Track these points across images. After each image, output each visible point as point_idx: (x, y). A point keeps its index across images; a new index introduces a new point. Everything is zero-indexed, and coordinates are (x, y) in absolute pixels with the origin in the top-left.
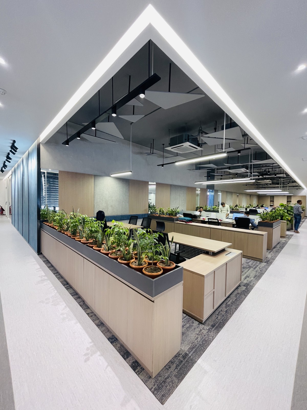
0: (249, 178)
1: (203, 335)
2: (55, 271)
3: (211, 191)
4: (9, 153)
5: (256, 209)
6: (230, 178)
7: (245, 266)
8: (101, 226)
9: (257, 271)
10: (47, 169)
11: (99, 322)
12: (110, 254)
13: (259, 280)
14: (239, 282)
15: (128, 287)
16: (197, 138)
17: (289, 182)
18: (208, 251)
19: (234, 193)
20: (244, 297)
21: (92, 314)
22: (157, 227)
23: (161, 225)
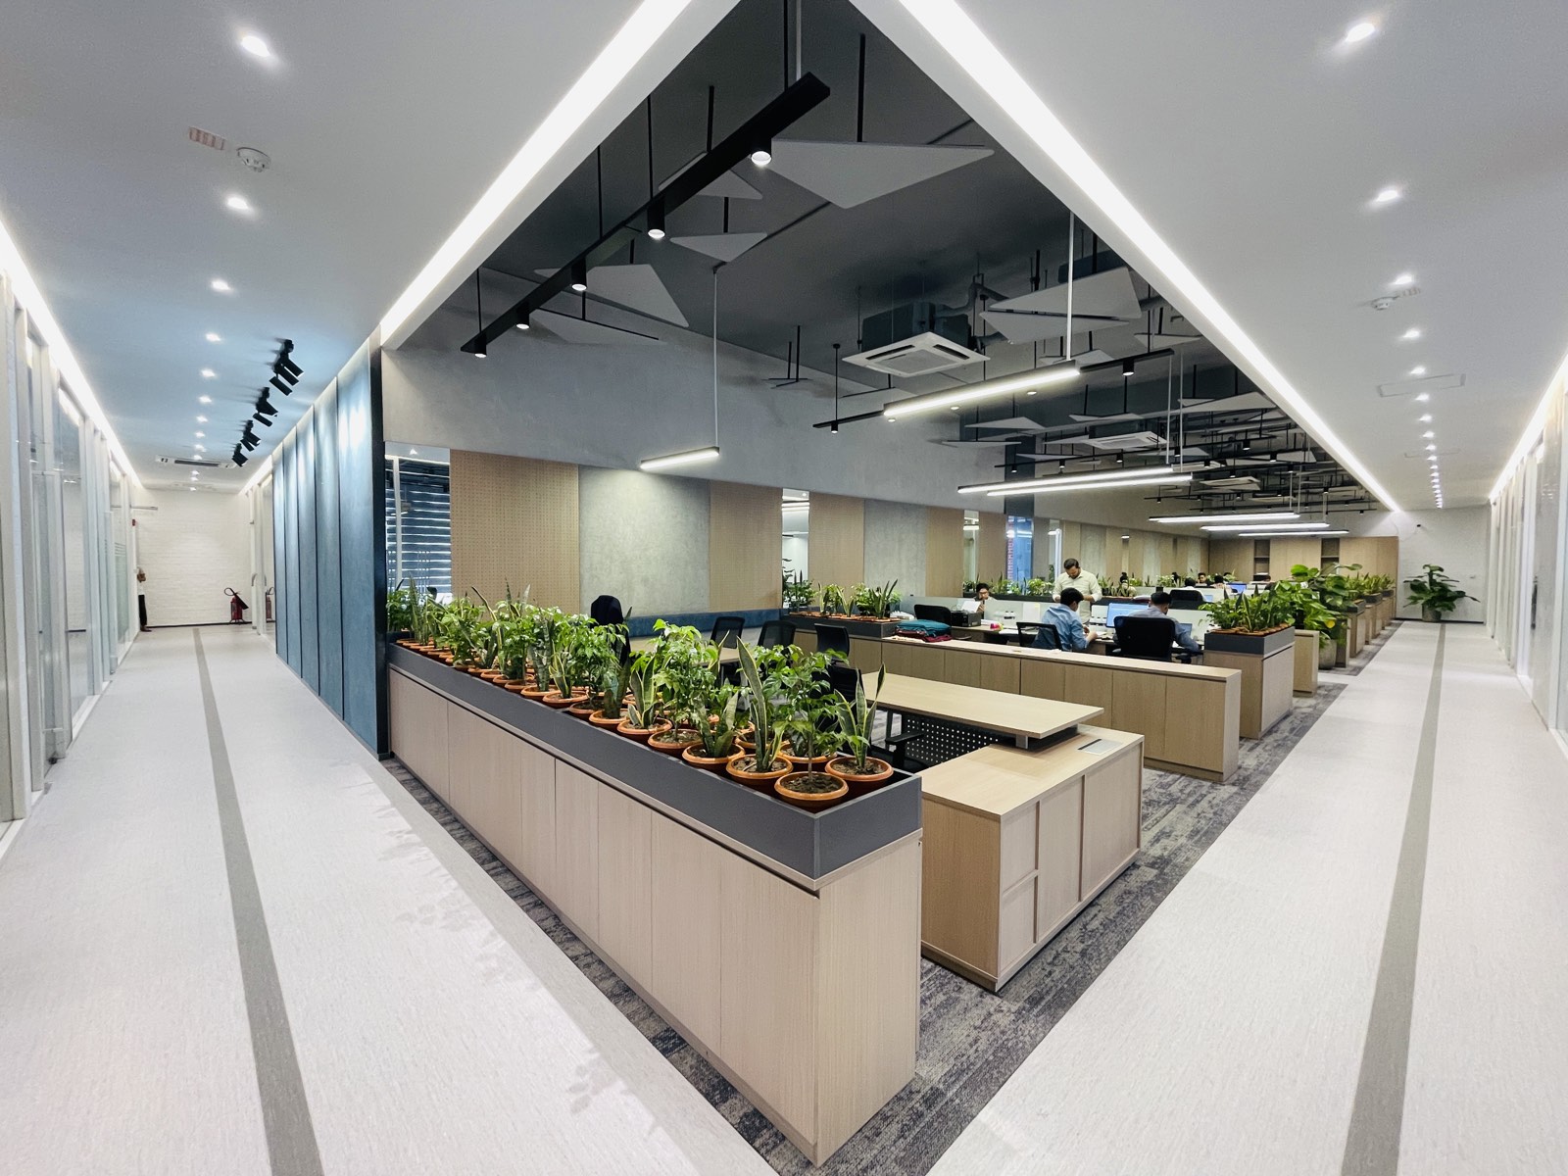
0: (1169, 467)
1: (997, 1031)
2: (445, 816)
3: (1020, 521)
4: (268, 388)
5: (1197, 589)
6: (1095, 471)
7: (1155, 798)
9: (1202, 815)
10: (406, 449)
11: (614, 987)
12: (654, 738)
14: (1130, 853)
16: (966, 317)
17: (1330, 482)
18: (1014, 732)
19: (1114, 528)
20: (1152, 903)
21: (589, 959)
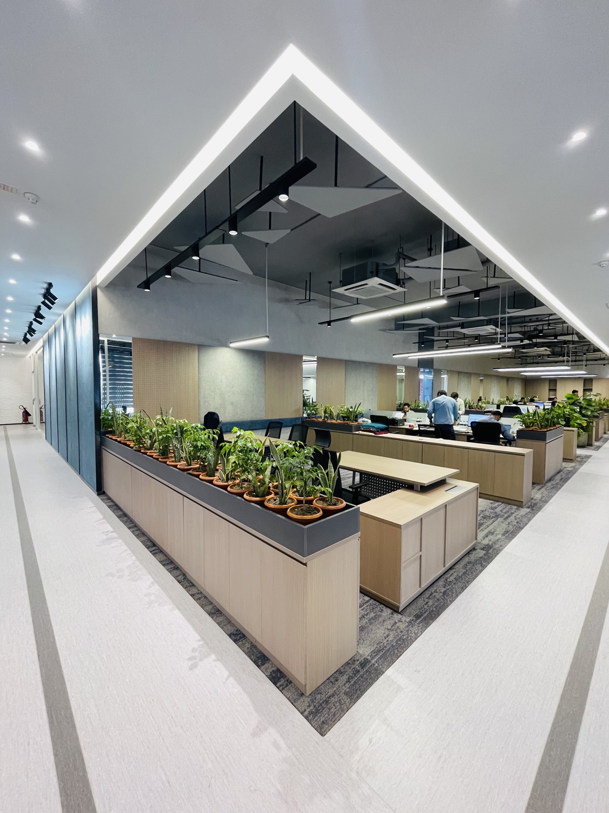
0: (500, 344)
1: (399, 631)
2: (131, 524)
3: (426, 371)
4: (40, 306)
5: (518, 406)
6: (464, 346)
7: (488, 515)
8: (214, 439)
9: (511, 523)
10: (111, 335)
11: (212, 609)
12: (230, 487)
13: (513, 538)
14: (471, 543)
15: (263, 543)
16: (395, 269)
17: (587, 350)
18: (413, 483)
19: (475, 374)
21: (200, 596)
22: (316, 440)
23: (323, 435)
